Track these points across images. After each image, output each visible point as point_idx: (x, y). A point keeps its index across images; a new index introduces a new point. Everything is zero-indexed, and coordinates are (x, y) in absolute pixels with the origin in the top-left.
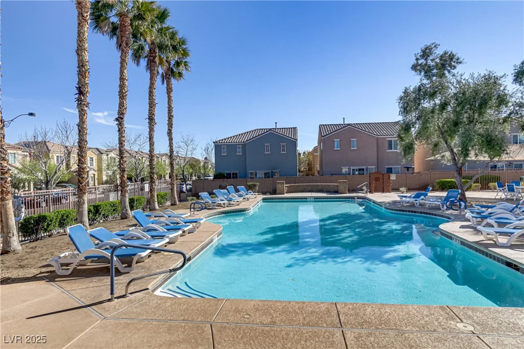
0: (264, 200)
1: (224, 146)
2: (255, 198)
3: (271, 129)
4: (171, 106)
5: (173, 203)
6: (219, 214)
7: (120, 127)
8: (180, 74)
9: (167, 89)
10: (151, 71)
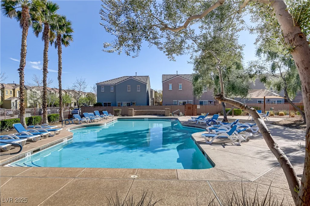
0: (119, 119)
1: (103, 86)
2: (113, 118)
3: (131, 77)
4: (60, 62)
5: (60, 120)
6: (82, 127)
7: (21, 74)
8: (67, 43)
9: (58, 51)
10: (45, 41)
